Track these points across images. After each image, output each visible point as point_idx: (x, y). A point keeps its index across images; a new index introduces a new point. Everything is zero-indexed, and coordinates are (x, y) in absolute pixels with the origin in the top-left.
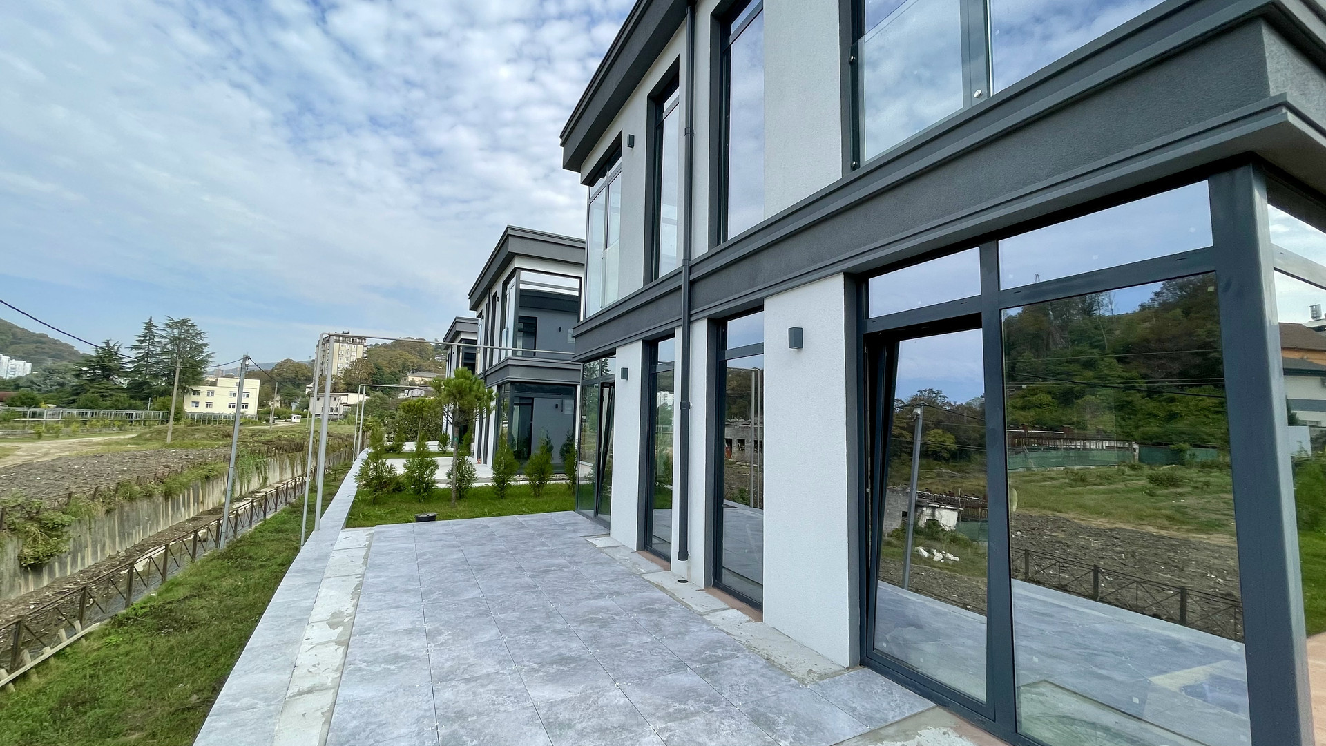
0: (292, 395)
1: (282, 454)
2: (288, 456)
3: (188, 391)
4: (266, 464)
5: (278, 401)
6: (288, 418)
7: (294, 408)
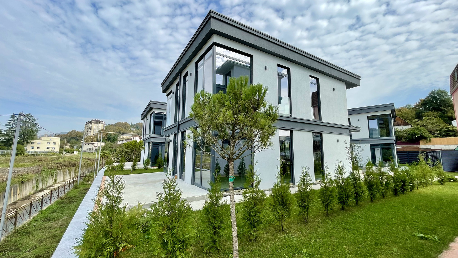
0: (74, 143)
1: (65, 168)
2: (68, 169)
3: (29, 142)
4: (56, 173)
5: (69, 146)
6: (72, 152)
7: (75, 148)
